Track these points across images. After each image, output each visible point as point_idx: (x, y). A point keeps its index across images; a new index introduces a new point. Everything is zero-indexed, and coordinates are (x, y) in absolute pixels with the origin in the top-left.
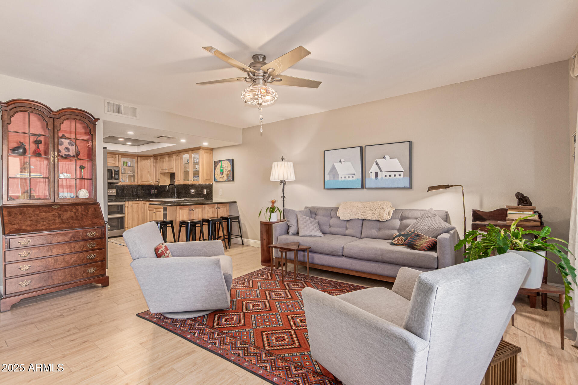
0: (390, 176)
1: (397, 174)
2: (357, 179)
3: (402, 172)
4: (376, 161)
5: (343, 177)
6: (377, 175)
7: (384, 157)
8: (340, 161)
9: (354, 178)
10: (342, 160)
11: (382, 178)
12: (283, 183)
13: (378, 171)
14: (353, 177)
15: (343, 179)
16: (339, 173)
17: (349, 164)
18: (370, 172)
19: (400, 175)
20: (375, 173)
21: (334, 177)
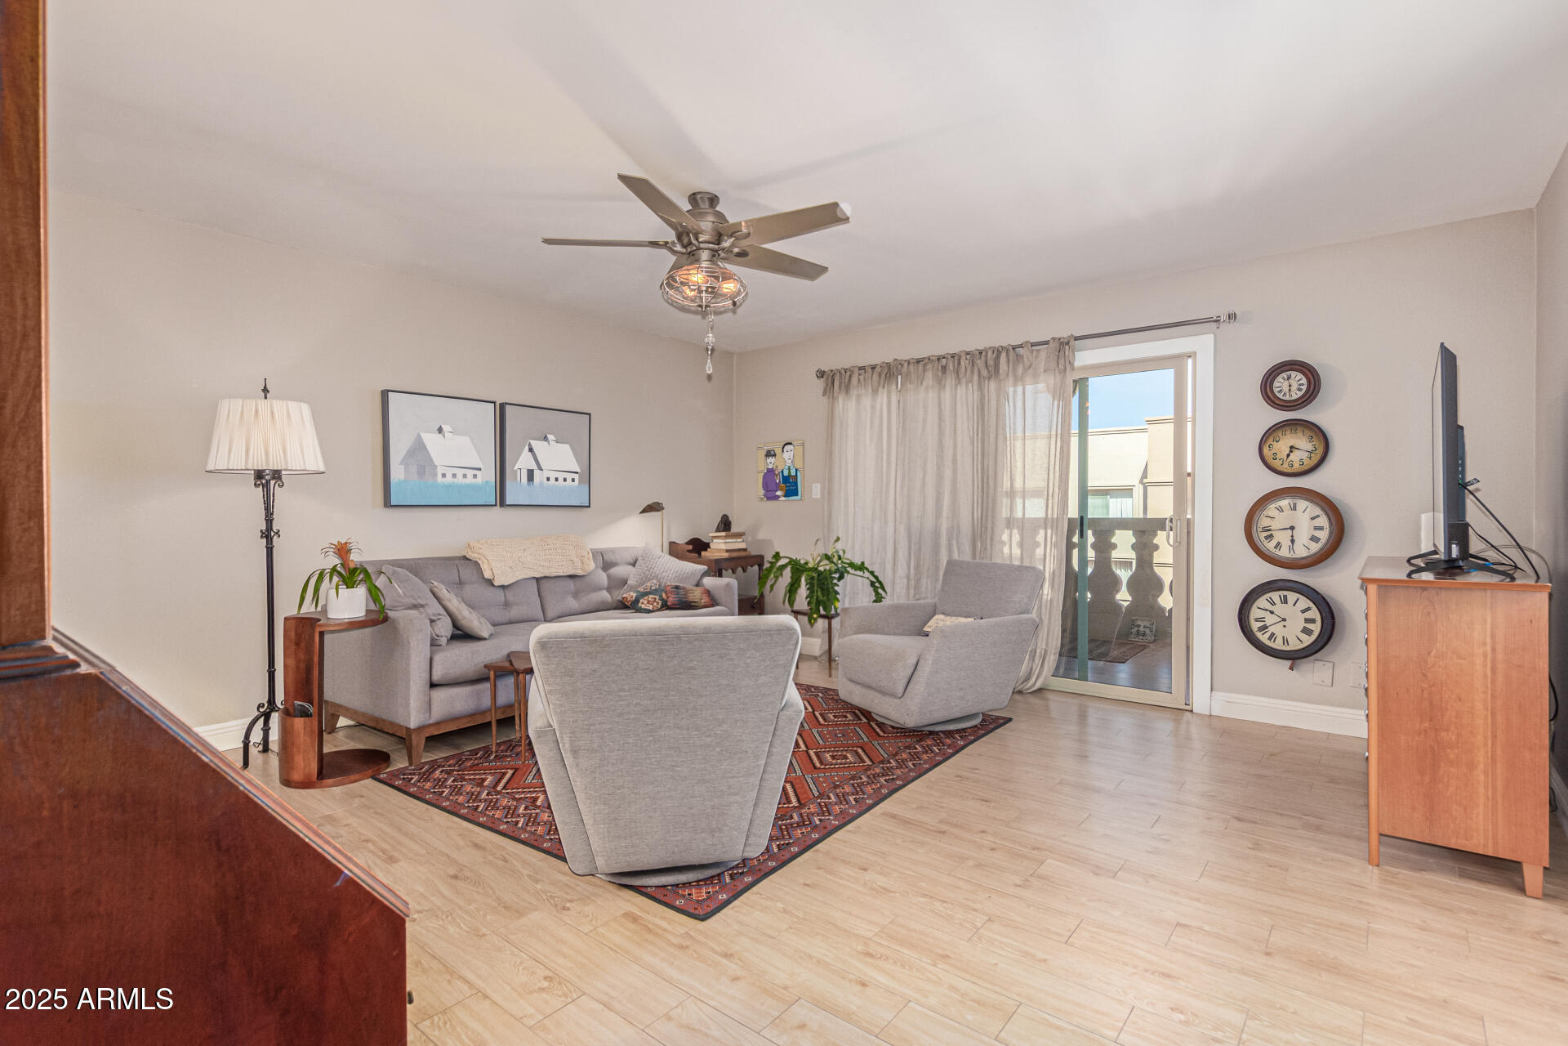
0: (557, 480)
1: (569, 476)
2: (487, 482)
3: (577, 473)
4: (530, 445)
5: (449, 476)
6: (531, 474)
7: (545, 438)
8: (440, 430)
9: (479, 480)
10: (446, 428)
11: (541, 483)
12: (268, 479)
13: (534, 466)
14: (475, 476)
15: (449, 479)
16: (436, 464)
17: (465, 440)
18: (516, 468)
19: (573, 480)
20: (528, 470)
21: (421, 473)
